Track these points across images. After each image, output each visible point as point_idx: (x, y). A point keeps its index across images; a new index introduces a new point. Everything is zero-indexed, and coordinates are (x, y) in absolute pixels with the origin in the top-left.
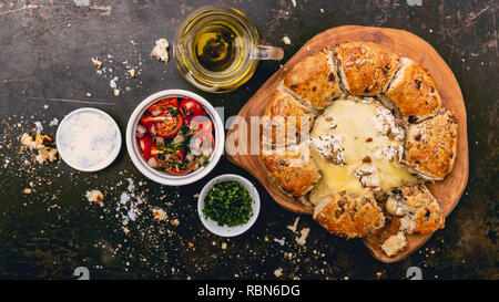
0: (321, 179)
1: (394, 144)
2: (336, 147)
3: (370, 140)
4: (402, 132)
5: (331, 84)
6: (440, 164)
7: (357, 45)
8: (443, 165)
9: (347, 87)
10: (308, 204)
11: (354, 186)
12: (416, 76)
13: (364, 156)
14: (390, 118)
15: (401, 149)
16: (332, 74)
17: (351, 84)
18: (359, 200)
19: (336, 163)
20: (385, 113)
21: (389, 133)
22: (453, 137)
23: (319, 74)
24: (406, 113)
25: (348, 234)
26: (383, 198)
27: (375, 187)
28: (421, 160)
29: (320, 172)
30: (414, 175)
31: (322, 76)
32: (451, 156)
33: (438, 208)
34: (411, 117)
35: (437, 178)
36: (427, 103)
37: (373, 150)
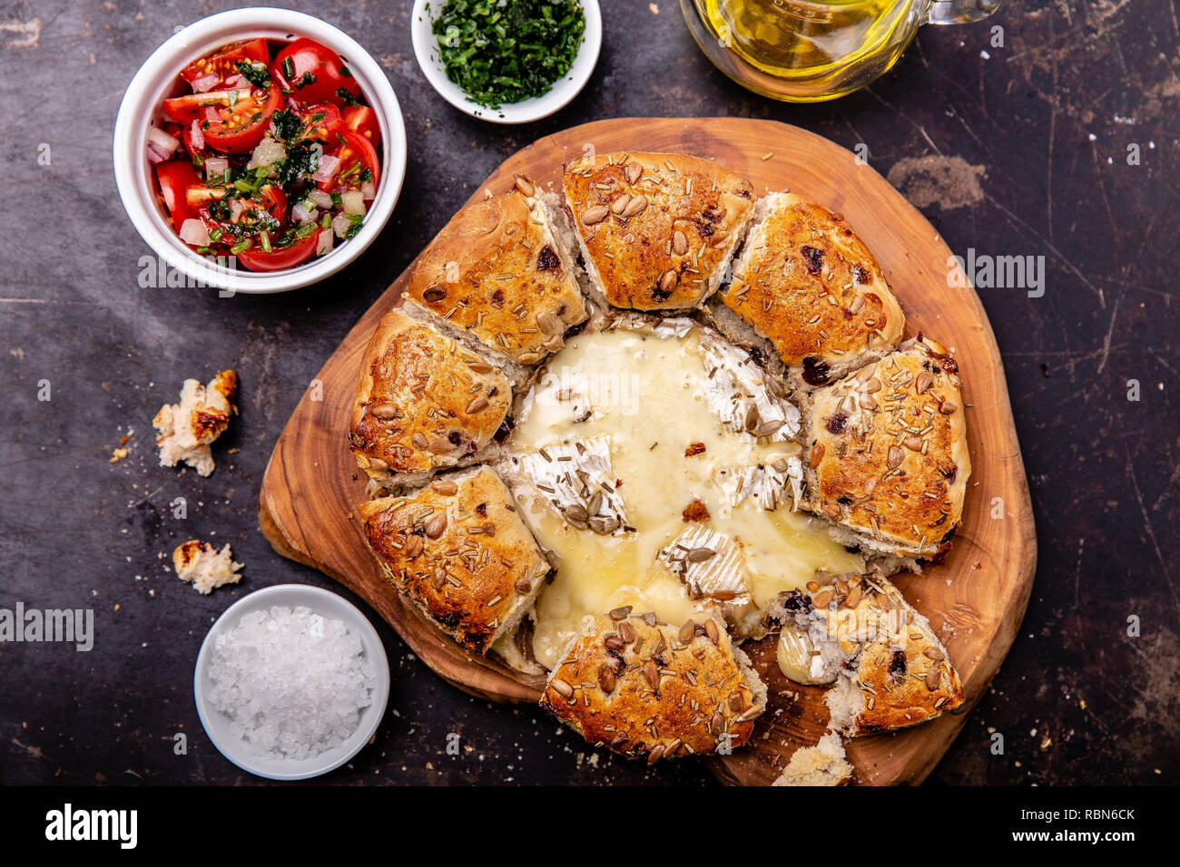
0: (551, 577)
1: (772, 456)
2: (595, 478)
3: (697, 449)
4: (794, 415)
5: (547, 279)
6: (913, 501)
7: (613, 159)
8: (927, 504)
9: (601, 288)
10: (530, 669)
11: (666, 597)
12: (805, 237)
13: (684, 503)
14: (750, 376)
15: (796, 468)
16: (547, 251)
17: (608, 275)
18: (671, 632)
19: (602, 531)
20: (732, 360)
21: (753, 422)
22: (948, 413)
23: (507, 248)
24: (794, 352)
25: (651, 742)
26: (763, 632)
27: (731, 595)
28: (856, 492)
29: (548, 557)
30: (854, 550)
31: (516, 255)
32: (951, 475)
33: (930, 640)
34: (809, 363)
35: (916, 548)
36: (848, 315)
37: (710, 483)
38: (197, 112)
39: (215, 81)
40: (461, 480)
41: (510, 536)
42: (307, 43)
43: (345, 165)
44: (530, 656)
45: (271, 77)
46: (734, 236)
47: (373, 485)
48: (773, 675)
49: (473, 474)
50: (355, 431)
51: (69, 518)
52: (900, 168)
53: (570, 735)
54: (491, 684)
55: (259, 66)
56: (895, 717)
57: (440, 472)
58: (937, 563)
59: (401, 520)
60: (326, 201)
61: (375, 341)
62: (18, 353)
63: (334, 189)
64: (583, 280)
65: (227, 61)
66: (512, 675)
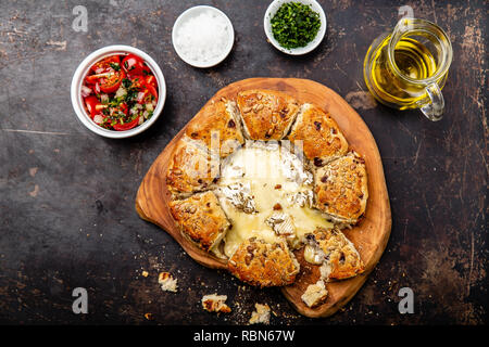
0: (231, 227)
1: (303, 189)
2: (246, 195)
3: (279, 187)
4: (311, 176)
5: (231, 130)
6: (349, 205)
7: (253, 92)
8: (353, 206)
9: (249, 133)
10: (224, 257)
11: (268, 235)
12: (316, 118)
13: (274, 204)
15: (311, 193)
16: (231, 121)
17: (251, 129)
18: (269, 246)
19: (248, 212)
21: (297, 178)
22: (360, 177)
23: (218, 120)
24: (311, 156)
25: (261, 281)
26: (300, 247)
27: (289, 234)
28: (330, 202)
29: (230, 221)
30: (330, 221)
31: (221, 122)
32: (361, 197)
33: (354, 251)
34: (316, 159)
35: (349, 220)
36: (329, 144)
37: (283, 197)
38: (98, 80)
39: (102, 70)
40: (202, 195)
41: (217, 214)
42: (132, 56)
43: (146, 95)
44: (223, 253)
45: (121, 67)
46: (292, 118)
47: (173, 196)
48: (303, 261)
49: (205, 193)
50: (168, 178)
51: (73, 206)
52: (350, 95)
53: (236, 279)
54: (210, 262)
55: (117, 64)
56: (341, 275)
57: (195, 192)
58: (357, 225)
59: (182, 208)
60: (141, 107)
61: (175, 149)
62: (57, 150)
63: (143, 103)
64: (243, 131)
65: (106, 63)
66: (217, 259)
